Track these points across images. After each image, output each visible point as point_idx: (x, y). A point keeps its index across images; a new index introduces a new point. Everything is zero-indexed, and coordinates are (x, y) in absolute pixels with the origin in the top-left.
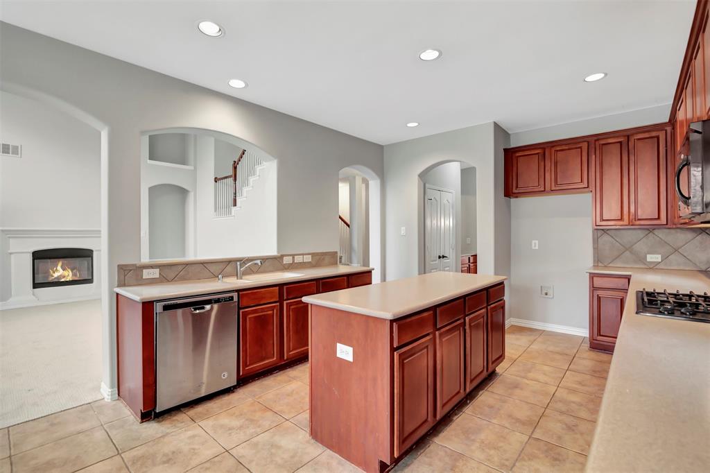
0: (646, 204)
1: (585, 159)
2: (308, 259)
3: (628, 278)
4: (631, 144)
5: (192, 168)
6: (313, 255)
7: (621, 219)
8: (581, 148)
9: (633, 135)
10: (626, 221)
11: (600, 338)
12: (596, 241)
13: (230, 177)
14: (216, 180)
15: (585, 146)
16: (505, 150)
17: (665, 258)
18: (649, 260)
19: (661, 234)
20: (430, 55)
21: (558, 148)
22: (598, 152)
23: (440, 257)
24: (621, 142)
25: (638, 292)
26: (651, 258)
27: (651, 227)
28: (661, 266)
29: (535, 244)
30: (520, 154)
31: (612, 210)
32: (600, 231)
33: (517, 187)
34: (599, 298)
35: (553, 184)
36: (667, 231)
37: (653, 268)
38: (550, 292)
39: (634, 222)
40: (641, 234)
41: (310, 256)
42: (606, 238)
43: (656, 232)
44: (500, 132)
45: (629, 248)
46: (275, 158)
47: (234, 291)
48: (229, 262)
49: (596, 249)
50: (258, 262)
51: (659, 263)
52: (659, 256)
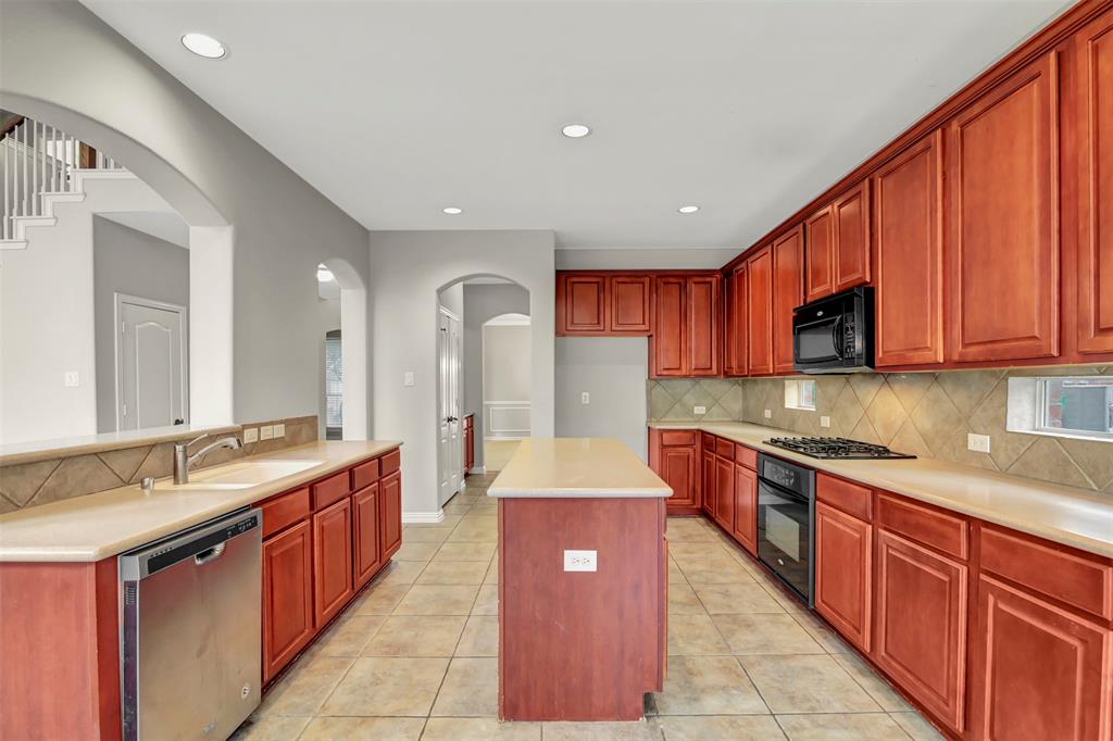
1: (647, 297)
2: (279, 431)
3: (694, 432)
6: (287, 423)
7: (680, 368)
8: (643, 283)
9: (690, 276)
10: (683, 371)
15: (647, 280)
16: (559, 273)
17: (708, 410)
18: (695, 412)
19: (705, 383)
20: (576, 131)
21: (621, 280)
22: (659, 291)
23: (448, 420)
24: (680, 283)
26: (697, 410)
28: (704, 419)
29: (586, 397)
30: (574, 279)
32: (654, 381)
33: (572, 323)
34: (668, 457)
35: (614, 323)
36: (710, 381)
37: (699, 419)
39: (691, 372)
41: (283, 425)
43: (701, 382)
45: (679, 401)
46: (229, 223)
47: (255, 505)
48: (151, 447)
49: (649, 403)
50: (232, 441)
51: (703, 415)
52: (704, 408)
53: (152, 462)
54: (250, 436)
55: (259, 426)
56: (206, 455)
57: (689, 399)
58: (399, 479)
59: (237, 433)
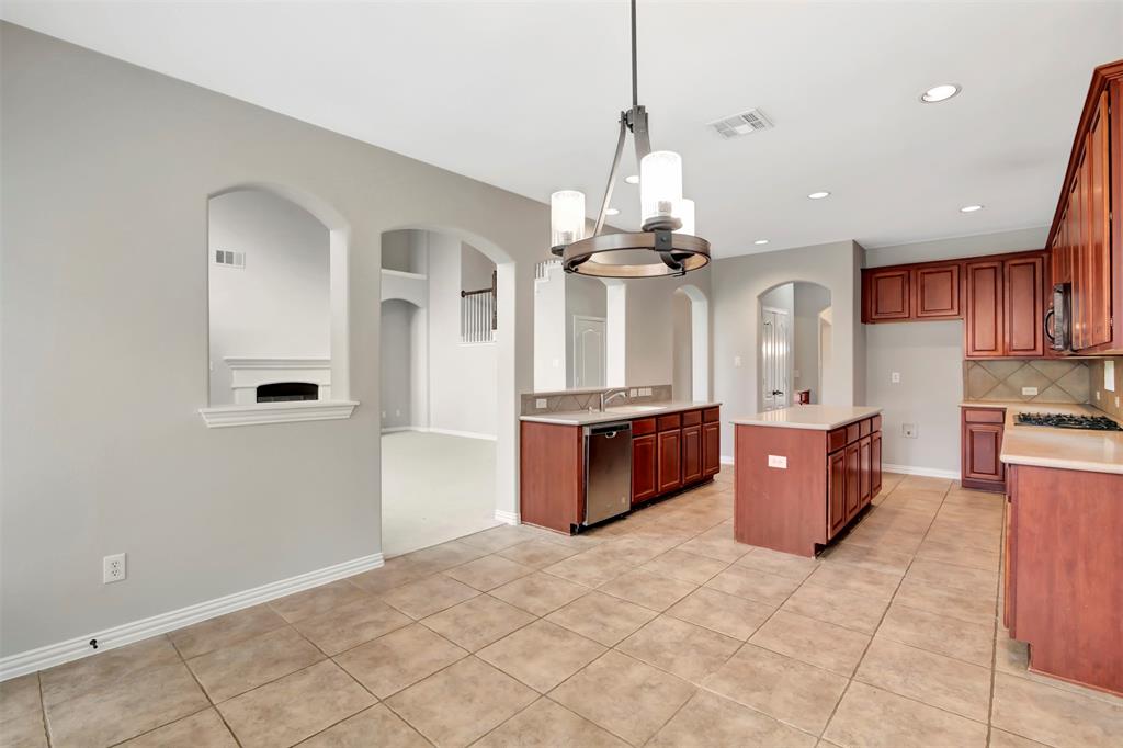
0: (1021, 332)
1: (955, 284)
2: (649, 392)
3: (1003, 411)
4: (1006, 269)
5: (424, 277)
6: (653, 388)
7: (995, 349)
8: (951, 271)
9: (1007, 260)
10: (1000, 352)
11: (973, 475)
12: (966, 373)
13: (489, 290)
14: (463, 294)
15: (955, 269)
16: (862, 270)
17: (1041, 392)
18: (1024, 393)
19: (1038, 365)
21: (926, 271)
22: (970, 277)
23: (774, 393)
24: (995, 268)
25: (1014, 416)
26: (1027, 391)
27: (1027, 357)
28: (1036, 400)
29: (896, 377)
30: (880, 275)
31: (985, 339)
32: (971, 362)
33: (877, 312)
34: (972, 433)
35: (919, 310)
36: (1043, 362)
37: (1030, 400)
38: (914, 431)
39: (1009, 353)
40: (1016, 365)
42: (977, 370)
43: (1032, 362)
44: (859, 250)
45: (1003, 381)
47: (629, 420)
48: (592, 393)
49: (966, 382)
50: (623, 394)
51: (1035, 396)
52: (1036, 389)
53: (593, 400)
54: (633, 393)
55: (638, 388)
56: (613, 399)
57: (1015, 380)
58: (718, 426)
59: (627, 391)
